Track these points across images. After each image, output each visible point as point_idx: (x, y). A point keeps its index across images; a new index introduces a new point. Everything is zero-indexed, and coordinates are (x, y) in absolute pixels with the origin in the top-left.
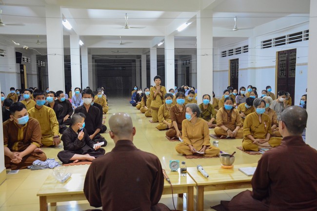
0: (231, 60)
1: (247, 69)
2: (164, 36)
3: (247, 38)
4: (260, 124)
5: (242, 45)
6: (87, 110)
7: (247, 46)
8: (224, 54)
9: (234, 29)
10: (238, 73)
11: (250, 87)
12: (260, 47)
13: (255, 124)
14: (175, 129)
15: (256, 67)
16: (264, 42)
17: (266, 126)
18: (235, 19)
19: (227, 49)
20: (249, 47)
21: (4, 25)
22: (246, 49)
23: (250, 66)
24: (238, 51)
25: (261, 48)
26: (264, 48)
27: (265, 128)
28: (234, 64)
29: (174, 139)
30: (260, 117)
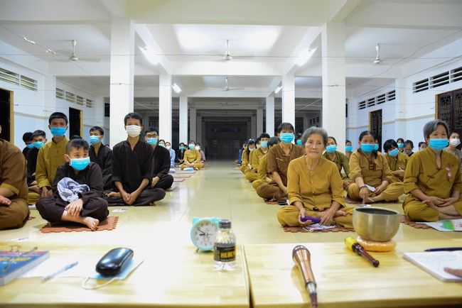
0: (371, 113)
1: (393, 122)
2: (281, 76)
3: (393, 81)
4: (439, 170)
5: (386, 91)
6: (132, 148)
7: (394, 91)
8: (362, 105)
9: (376, 62)
10: (381, 128)
11: (400, 141)
12: (412, 91)
13: (428, 170)
14: (277, 185)
15: (407, 118)
16: (417, 84)
17: (449, 175)
18: (377, 48)
19: (366, 98)
20: (396, 93)
21: (76, 59)
22: (392, 95)
23: (398, 116)
24: (381, 99)
25: (414, 92)
26: (417, 92)
27: (448, 179)
28: (376, 117)
29: (274, 201)
30: (438, 158)
